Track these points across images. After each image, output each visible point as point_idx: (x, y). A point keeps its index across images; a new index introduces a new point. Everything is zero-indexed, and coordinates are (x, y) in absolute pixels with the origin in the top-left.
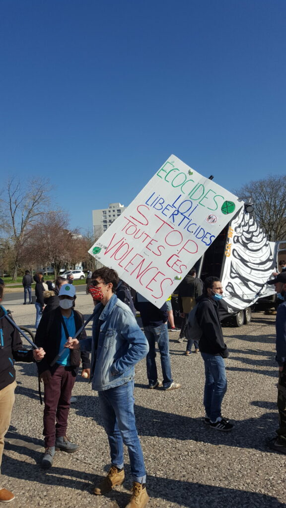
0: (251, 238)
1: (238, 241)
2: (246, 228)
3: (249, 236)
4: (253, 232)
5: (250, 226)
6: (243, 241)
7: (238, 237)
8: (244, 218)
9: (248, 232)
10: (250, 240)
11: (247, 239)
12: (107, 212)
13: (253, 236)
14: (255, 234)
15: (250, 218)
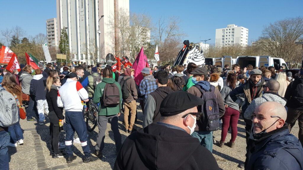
0: (197, 57)
1: (190, 58)
2: (195, 54)
3: (195, 56)
4: (198, 55)
5: (197, 53)
6: (192, 58)
7: (191, 57)
8: (195, 50)
9: (195, 55)
10: (196, 58)
11: (194, 57)
12: (225, 30)
13: (197, 56)
14: (198, 56)
15: (198, 50)
